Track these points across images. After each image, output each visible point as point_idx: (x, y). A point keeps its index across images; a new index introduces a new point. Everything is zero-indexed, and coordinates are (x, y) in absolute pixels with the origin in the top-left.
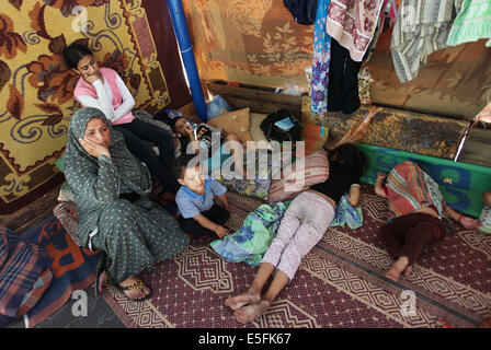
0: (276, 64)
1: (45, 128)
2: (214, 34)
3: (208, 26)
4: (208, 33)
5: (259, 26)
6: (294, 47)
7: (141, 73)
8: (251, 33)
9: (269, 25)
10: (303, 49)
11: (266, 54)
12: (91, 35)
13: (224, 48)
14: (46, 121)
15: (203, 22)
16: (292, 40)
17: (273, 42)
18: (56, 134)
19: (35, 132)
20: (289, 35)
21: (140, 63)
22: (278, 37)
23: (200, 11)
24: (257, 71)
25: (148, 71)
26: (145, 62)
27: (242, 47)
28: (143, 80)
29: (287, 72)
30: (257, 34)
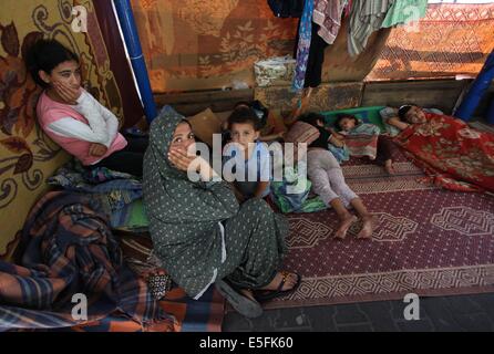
0: (229, 63)
1: (18, 178)
2: (159, 39)
3: (152, 30)
4: (151, 38)
5: (220, 26)
6: (249, 44)
7: (99, 86)
8: (209, 33)
9: (231, 24)
10: (257, 46)
11: (221, 54)
12: (46, 27)
13: (169, 53)
14: (17, 164)
15: (147, 25)
16: (250, 38)
17: (232, 40)
18: (32, 183)
19: (9, 186)
20: (249, 33)
21: (97, 73)
22: (238, 35)
23: (144, 11)
24: (206, 73)
25: (104, 83)
26: (100, 70)
27: (194, 49)
28: (101, 94)
29: (236, 70)
30: (216, 34)
